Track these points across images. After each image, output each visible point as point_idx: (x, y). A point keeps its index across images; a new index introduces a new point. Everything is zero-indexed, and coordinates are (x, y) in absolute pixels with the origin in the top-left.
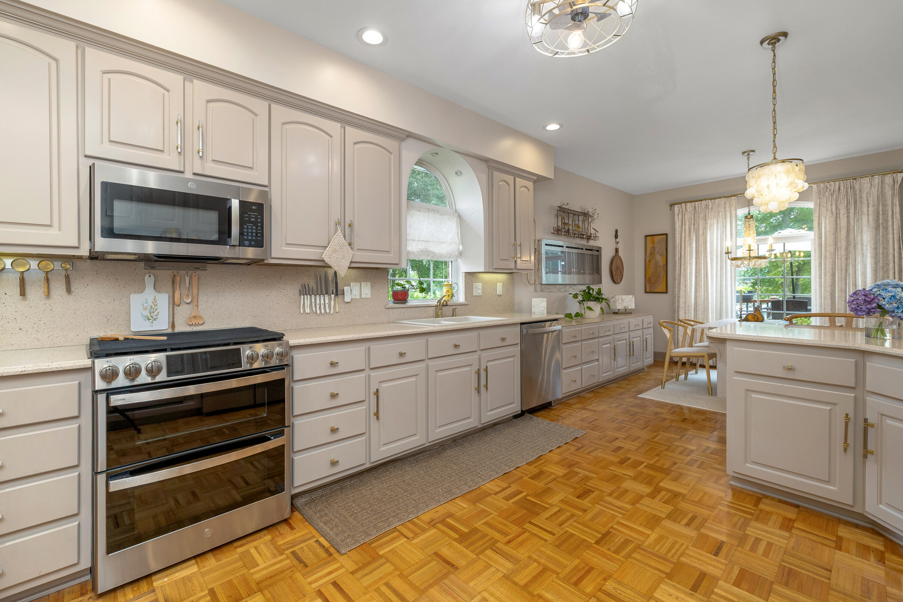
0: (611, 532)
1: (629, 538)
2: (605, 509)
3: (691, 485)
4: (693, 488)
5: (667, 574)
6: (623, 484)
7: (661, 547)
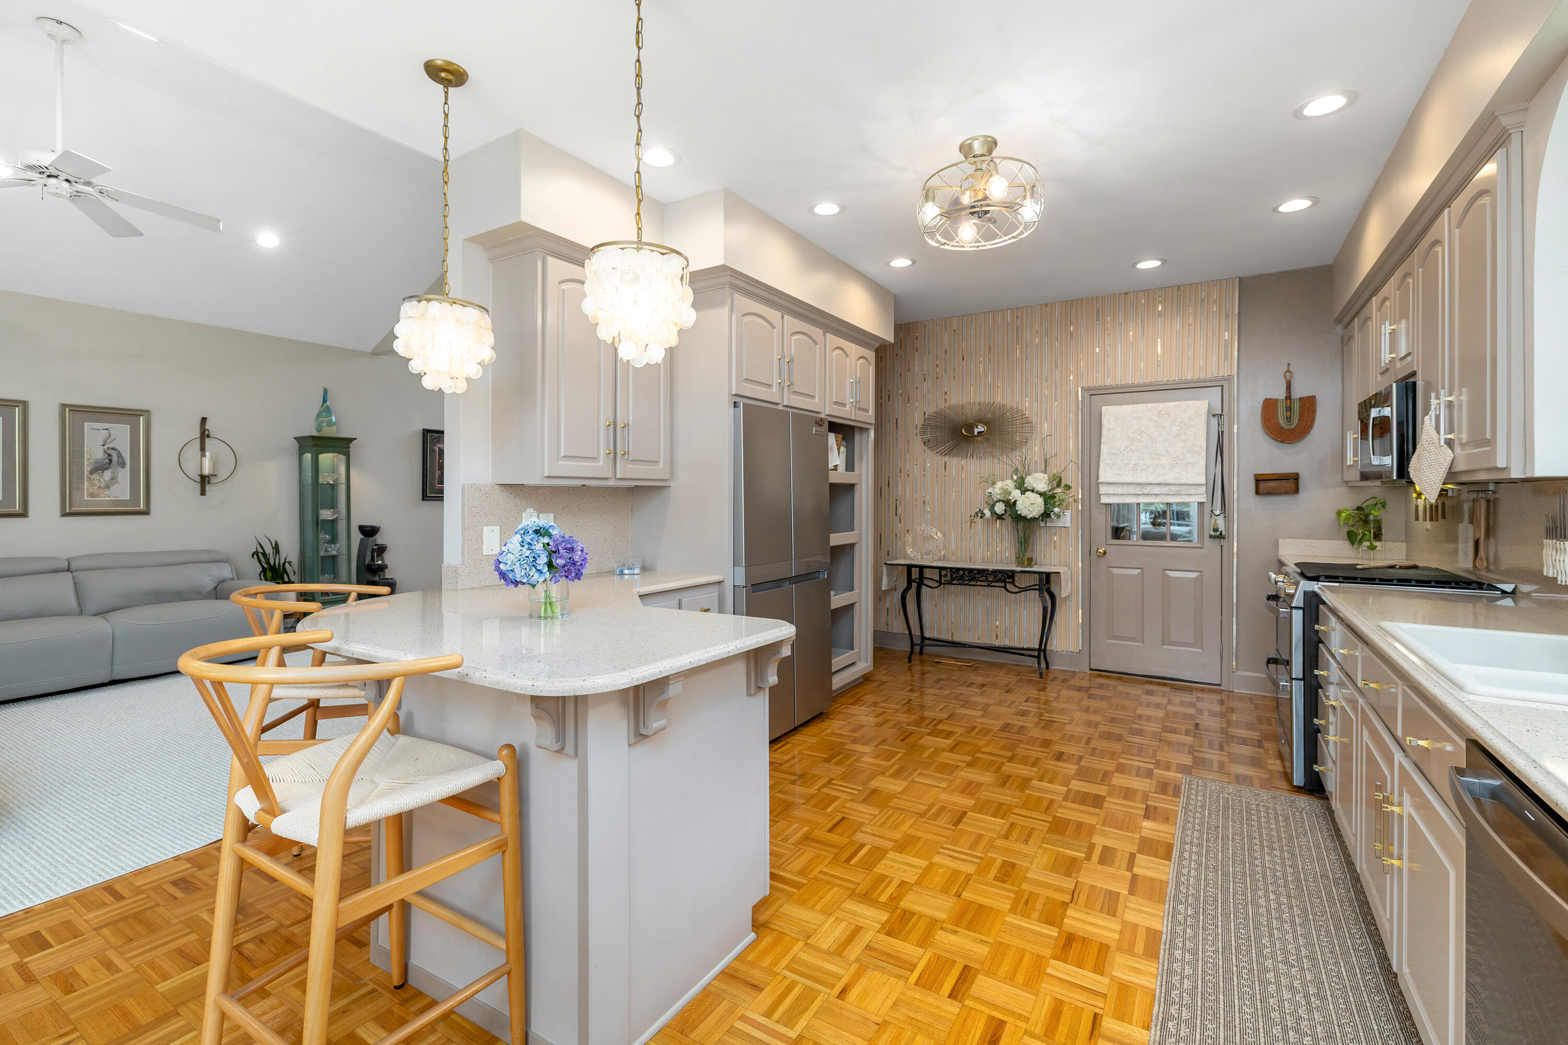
0: (953, 825)
1: (932, 822)
2: (968, 852)
3: (833, 919)
4: (830, 915)
5: (896, 797)
6: (952, 905)
7: (898, 818)
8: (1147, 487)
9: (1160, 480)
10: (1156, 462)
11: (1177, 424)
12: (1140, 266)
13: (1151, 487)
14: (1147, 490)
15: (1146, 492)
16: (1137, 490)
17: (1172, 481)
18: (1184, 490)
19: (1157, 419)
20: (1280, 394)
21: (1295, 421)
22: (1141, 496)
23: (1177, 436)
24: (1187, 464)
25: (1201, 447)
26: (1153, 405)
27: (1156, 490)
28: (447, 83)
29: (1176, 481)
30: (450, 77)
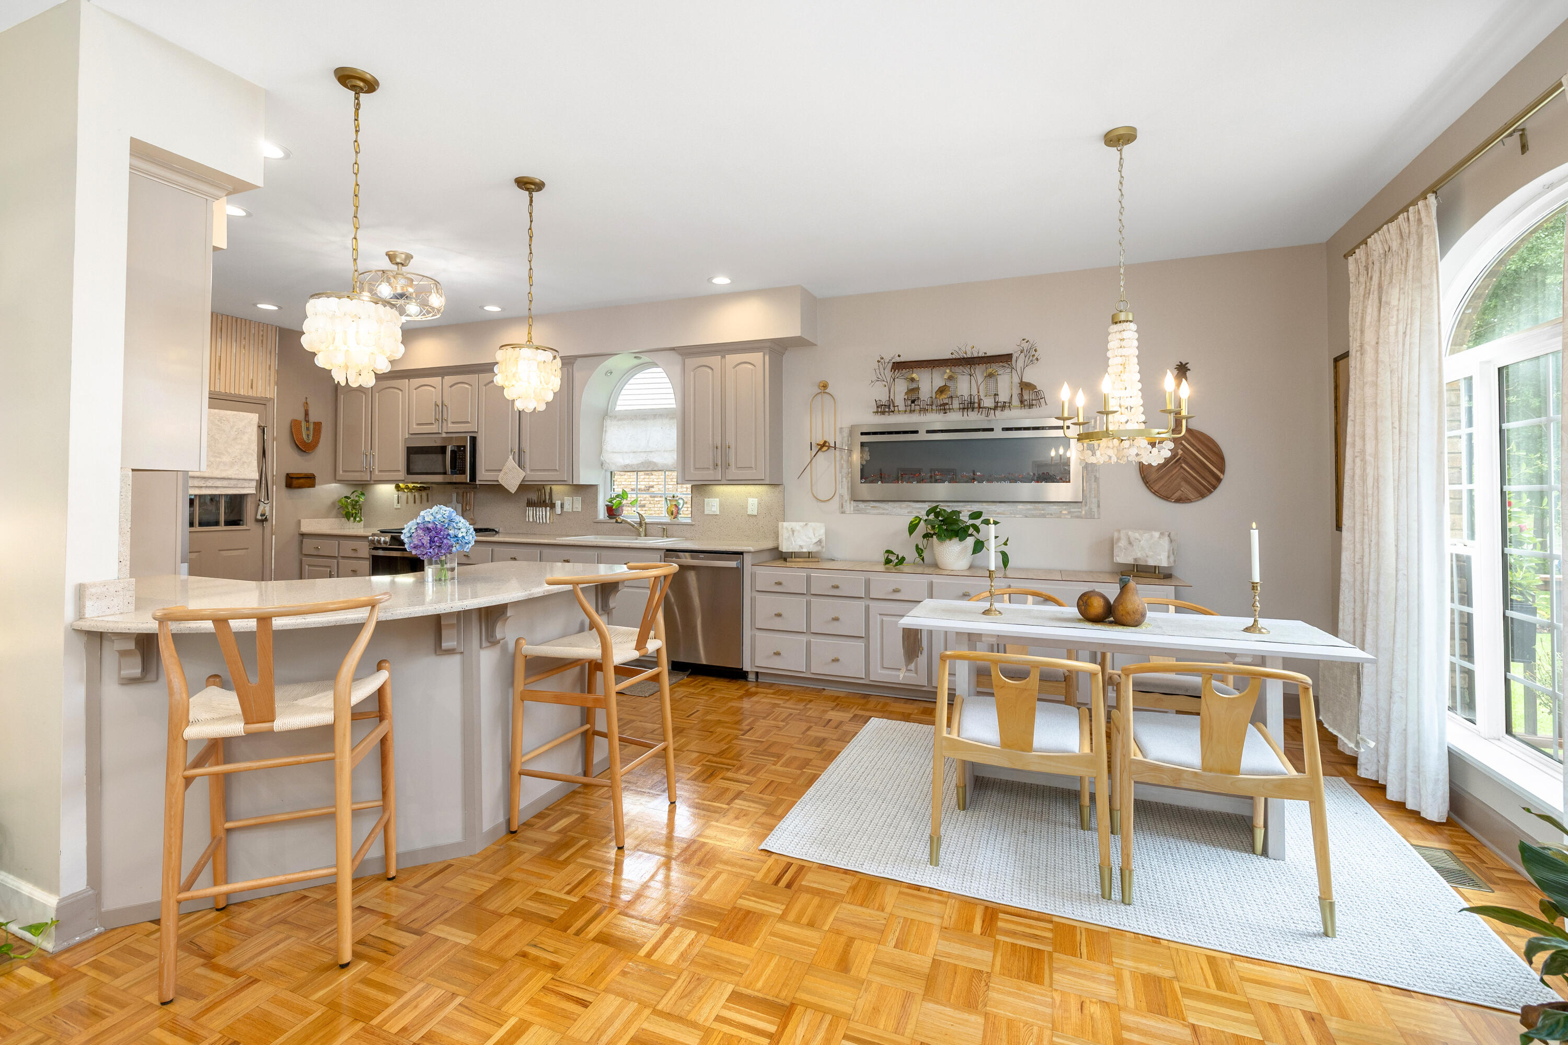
8: (210, 481)
9: (224, 475)
10: (218, 459)
11: (234, 430)
12: (259, 306)
13: (214, 480)
14: (210, 483)
15: (210, 484)
16: (202, 483)
17: (233, 477)
18: (240, 484)
19: (219, 423)
20: (300, 417)
21: (311, 437)
22: (203, 489)
23: (235, 439)
24: (244, 463)
25: (253, 450)
26: (216, 410)
27: (218, 483)
28: (357, 90)
29: (236, 477)
30: (361, 84)
